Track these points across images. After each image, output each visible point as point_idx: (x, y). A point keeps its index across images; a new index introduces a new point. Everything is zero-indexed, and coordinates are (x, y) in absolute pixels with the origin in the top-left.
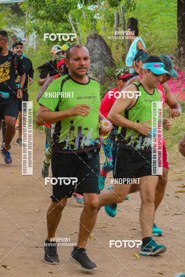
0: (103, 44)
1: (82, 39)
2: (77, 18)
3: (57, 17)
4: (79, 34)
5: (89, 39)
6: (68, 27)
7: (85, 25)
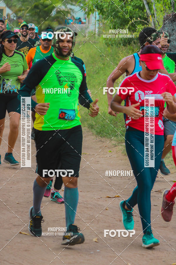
1: (157, 21)
4: (154, 14)
5: (166, 21)
6: (140, 5)
7: (162, 2)
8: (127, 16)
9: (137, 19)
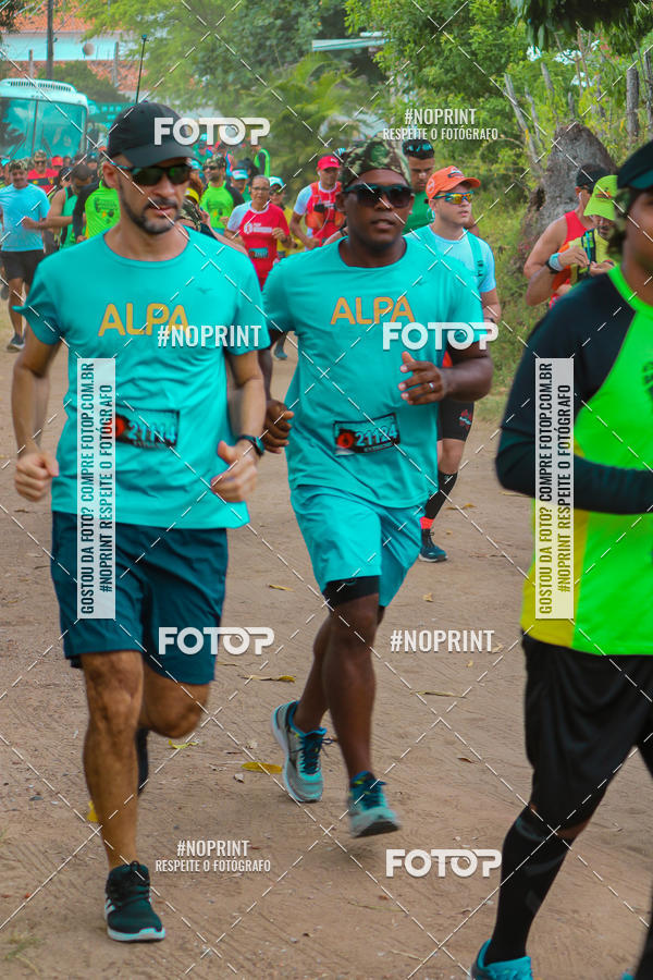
0: (598, 152)
1: (541, 140)
2: (526, 84)
3: (472, 83)
4: (533, 127)
6: (504, 109)
7: (548, 102)
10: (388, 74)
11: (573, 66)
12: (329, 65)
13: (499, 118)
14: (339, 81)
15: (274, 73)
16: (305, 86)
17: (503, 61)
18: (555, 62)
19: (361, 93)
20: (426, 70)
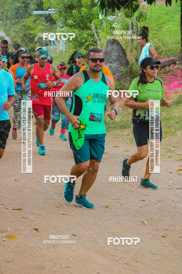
0: (120, 47)
1: (103, 44)
2: (99, 26)
3: (82, 25)
4: (100, 39)
5: (108, 44)
6: (92, 33)
7: (105, 32)
8: (83, 41)
9: (90, 42)
10: (56, 22)
11: (113, 21)
12: (39, 19)
13: (90, 36)
14: (41, 24)
15: (21, 21)
16: (31, 25)
17: (91, 19)
18: (108, 19)
19: (48, 28)
20: (68, 21)
